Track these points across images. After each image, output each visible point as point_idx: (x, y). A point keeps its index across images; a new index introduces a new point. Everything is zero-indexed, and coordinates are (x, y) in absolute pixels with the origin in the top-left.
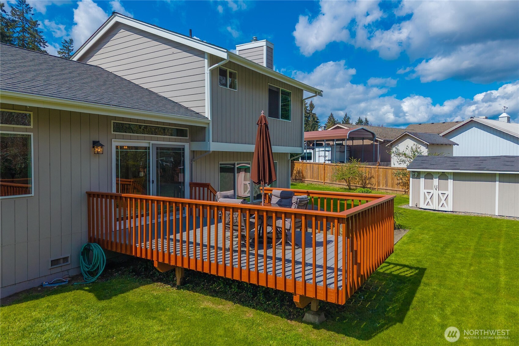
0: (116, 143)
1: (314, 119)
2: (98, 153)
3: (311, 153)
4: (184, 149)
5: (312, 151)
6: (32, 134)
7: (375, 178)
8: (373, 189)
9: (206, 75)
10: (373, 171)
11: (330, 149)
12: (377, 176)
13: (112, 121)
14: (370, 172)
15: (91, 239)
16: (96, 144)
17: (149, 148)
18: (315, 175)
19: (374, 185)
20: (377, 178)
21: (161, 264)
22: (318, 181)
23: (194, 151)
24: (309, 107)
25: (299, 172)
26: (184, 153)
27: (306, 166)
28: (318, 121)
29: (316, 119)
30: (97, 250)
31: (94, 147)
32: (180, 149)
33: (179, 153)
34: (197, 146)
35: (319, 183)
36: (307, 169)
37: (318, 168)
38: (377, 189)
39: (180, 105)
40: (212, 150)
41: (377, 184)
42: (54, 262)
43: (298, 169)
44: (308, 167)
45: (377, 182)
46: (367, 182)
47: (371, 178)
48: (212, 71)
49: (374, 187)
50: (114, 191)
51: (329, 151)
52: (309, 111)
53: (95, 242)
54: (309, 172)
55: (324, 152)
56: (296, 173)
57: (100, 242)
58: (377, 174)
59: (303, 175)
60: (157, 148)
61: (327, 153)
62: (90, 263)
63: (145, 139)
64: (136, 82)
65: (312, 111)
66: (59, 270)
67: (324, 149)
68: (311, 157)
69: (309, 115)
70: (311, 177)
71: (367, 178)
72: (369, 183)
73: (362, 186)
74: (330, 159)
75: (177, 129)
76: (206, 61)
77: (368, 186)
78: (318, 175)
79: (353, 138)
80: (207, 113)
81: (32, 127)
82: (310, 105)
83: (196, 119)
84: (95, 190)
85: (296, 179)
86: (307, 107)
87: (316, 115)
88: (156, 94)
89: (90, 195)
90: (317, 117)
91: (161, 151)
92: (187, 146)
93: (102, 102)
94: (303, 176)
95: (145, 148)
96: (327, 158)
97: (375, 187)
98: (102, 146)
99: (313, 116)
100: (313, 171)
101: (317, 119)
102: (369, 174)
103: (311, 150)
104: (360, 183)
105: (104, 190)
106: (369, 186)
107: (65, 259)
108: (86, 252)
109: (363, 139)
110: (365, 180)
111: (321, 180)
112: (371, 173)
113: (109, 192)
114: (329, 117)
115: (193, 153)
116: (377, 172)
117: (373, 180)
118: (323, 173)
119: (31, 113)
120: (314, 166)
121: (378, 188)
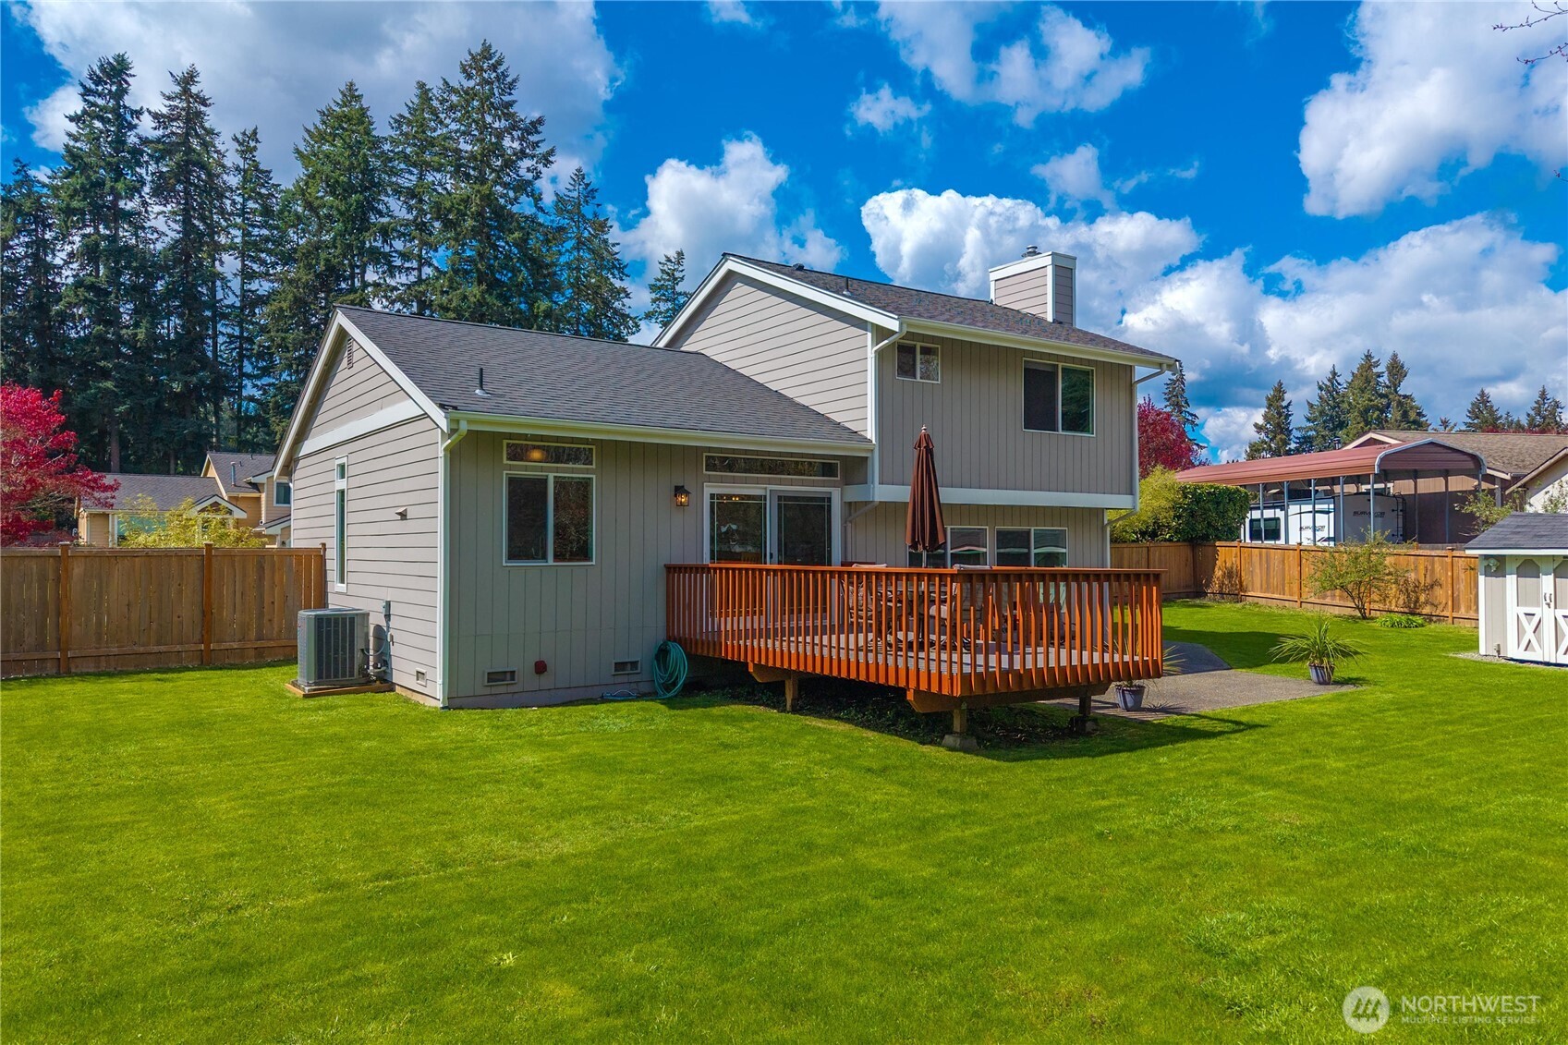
0: (709, 489)
1: (1405, 414)
2: (682, 504)
3: (1278, 519)
4: (829, 500)
5: (1280, 514)
6: (594, 476)
7: (1444, 586)
8: (1439, 620)
9: (869, 360)
10: (1438, 567)
11: (1332, 506)
12: (1450, 580)
13: (705, 454)
14: (1429, 568)
15: (669, 638)
16: (679, 490)
17: (765, 496)
18: (1275, 581)
19: (1440, 607)
20: (1450, 586)
21: (758, 667)
22: (1281, 597)
23: (850, 503)
24: (1386, 375)
25: (1230, 574)
26: (830, 507)
27: (1250, 556)
28: (1424, 419)
29: (1412, 416)
30: (676, 652)
31: (676, 496)
32: (823, 499)
33: (821, 507)
34: (854, 493)
35: (1287, 603)
36: (1251, 563)
37: (1283, 561)
38: (1450, 620)
39: (828, 418)
40: (877, 499)
41: (1450, 603)
42: (620, 666)
43: (1229, 565)
44: (1256, 559)
45: (1450, 599)
46: (1422, 598)
47: (1432, 586)
48: (880, 355)
49: (1442, 614)
50: (707, 561)
51: (1328, 512)
52: (1387, 387)
53: (675, 641)
54: (1258, 571)
55: (1311, 515)
56: (1224, 576)
57: (680, 641)
58: (1450, 574)
59: (1241, 583)
60: (780, 498)
61: (1322, 520)
62: (666, 670)
63: (758, 481)
64: (760, 379)
65: (1396, 386)
66: (625, 679)
67: (1310, 508)
68: (1279, 530)
69: (1384, 401)
70: (1265, 586)
71: (1422, 587)
72: (1426, 603)
73: (1406, 610)
74: (1332, 535)
75: (823, 463)
76: (869, 334)
77: (1424, 612)
78: (1284, 580)
79: (1416, 471)
80: (871, 434)
81: (594, 466)
82: (1388, 368)
83: (854, 444)
84: (677, 561)
85: (1221, 593)
86: (1379, 376)
87: (1412, 400)
88: (790, 400)
89: (671, 569)
90: (1418, 408)
91: (786, 503)
92: (836, 495)
93: (686, 425)
94: (1241, 585)
95: (760, 497)
96: (1319, 535)
97: (1445, 613)
98: (687, 493)
99: (1400, 404)
100: (1268, 568)
101: (1420, 414)
102: (1428, 576)
103: (1278, 510)
104: (1401, 602)
105: (691, 561)
106: (1427, 610)
107: (634, 664)
108: (662, 654)
109: (1446, 474)
110: (1414, 592)
111: (1292, 595)
112: (1433, 571)
113: (699, 563)
114: (1473, 404)
115: (850, 507)
116: (1450, 568)
117: (1438, 591)
118: (1296, 574)
119: (594, 447)
120: (1272, 556)
121: (1455, 615)
